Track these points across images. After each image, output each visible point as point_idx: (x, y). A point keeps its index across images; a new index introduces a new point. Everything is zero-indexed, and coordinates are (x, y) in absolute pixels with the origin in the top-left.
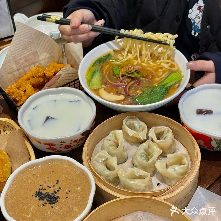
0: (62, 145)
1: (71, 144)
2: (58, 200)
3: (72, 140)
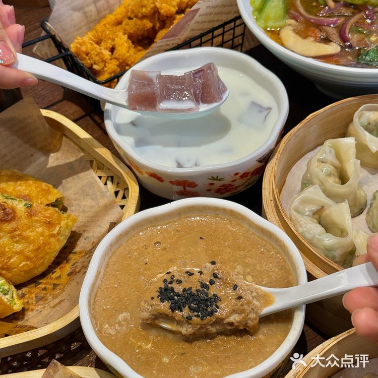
0: (212, 184)
1: (233, 183)
2: (218, 304)
3: (237, 174)
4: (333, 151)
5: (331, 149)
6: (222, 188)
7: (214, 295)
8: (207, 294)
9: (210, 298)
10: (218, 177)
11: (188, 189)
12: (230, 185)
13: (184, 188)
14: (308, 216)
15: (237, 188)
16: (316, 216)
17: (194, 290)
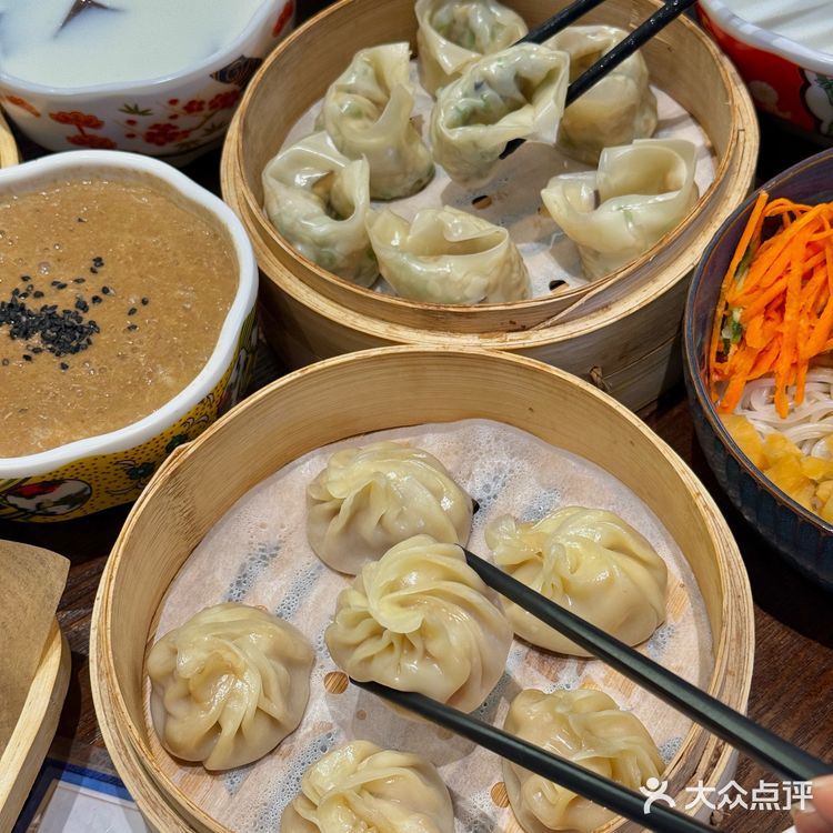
0: (131, 122)
1: (173, 122)
2: (91, 338)
3: (173, 102)
4: (370, 71)
5: (366, 66)
6: (155, 131)
7: (91, 323)
8: (80, 319)
9: (82, 327)
10: (136, 107)
11: (89, 131)
12: (169, 126)
13: (81, 130)
14: (304, 188)
15: (186, 133)
16: (320, 190)
17: (59, 311)
